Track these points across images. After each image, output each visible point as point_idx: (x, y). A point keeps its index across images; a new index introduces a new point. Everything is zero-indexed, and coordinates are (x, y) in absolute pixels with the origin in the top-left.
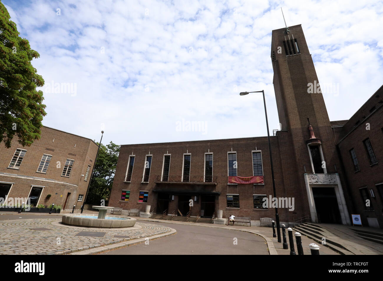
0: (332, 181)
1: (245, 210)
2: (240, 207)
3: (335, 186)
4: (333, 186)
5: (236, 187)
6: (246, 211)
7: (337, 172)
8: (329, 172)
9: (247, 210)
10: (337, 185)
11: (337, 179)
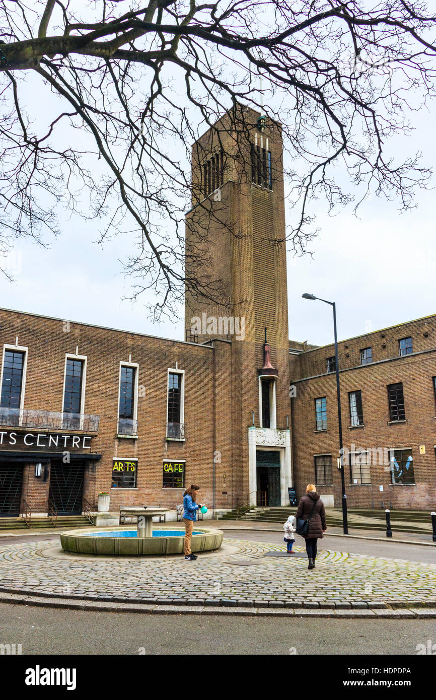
0: (281, 442)
1: (147, 491)
2: (139, 486)
3: (282, 450)
4: (279, 450)
5: (134, 444)
6: (149, 495)
7: (288, 429)
8: (279, 429)
9: (151, 491)
10: (285, 448)
11: (286, 439)
